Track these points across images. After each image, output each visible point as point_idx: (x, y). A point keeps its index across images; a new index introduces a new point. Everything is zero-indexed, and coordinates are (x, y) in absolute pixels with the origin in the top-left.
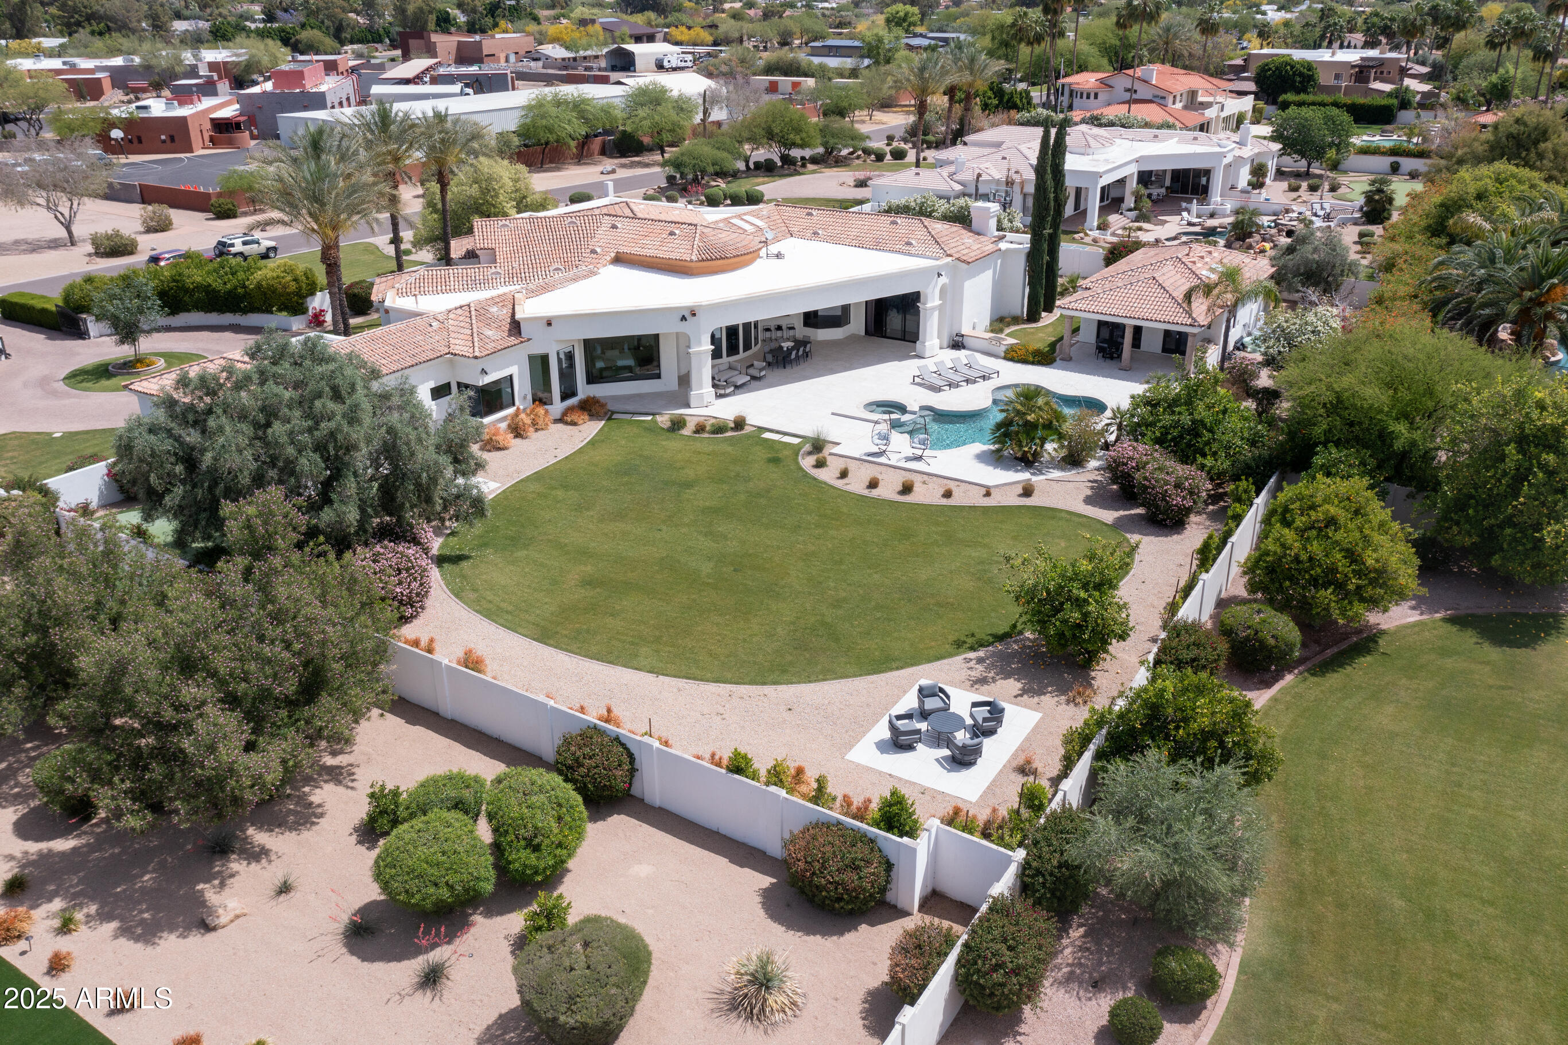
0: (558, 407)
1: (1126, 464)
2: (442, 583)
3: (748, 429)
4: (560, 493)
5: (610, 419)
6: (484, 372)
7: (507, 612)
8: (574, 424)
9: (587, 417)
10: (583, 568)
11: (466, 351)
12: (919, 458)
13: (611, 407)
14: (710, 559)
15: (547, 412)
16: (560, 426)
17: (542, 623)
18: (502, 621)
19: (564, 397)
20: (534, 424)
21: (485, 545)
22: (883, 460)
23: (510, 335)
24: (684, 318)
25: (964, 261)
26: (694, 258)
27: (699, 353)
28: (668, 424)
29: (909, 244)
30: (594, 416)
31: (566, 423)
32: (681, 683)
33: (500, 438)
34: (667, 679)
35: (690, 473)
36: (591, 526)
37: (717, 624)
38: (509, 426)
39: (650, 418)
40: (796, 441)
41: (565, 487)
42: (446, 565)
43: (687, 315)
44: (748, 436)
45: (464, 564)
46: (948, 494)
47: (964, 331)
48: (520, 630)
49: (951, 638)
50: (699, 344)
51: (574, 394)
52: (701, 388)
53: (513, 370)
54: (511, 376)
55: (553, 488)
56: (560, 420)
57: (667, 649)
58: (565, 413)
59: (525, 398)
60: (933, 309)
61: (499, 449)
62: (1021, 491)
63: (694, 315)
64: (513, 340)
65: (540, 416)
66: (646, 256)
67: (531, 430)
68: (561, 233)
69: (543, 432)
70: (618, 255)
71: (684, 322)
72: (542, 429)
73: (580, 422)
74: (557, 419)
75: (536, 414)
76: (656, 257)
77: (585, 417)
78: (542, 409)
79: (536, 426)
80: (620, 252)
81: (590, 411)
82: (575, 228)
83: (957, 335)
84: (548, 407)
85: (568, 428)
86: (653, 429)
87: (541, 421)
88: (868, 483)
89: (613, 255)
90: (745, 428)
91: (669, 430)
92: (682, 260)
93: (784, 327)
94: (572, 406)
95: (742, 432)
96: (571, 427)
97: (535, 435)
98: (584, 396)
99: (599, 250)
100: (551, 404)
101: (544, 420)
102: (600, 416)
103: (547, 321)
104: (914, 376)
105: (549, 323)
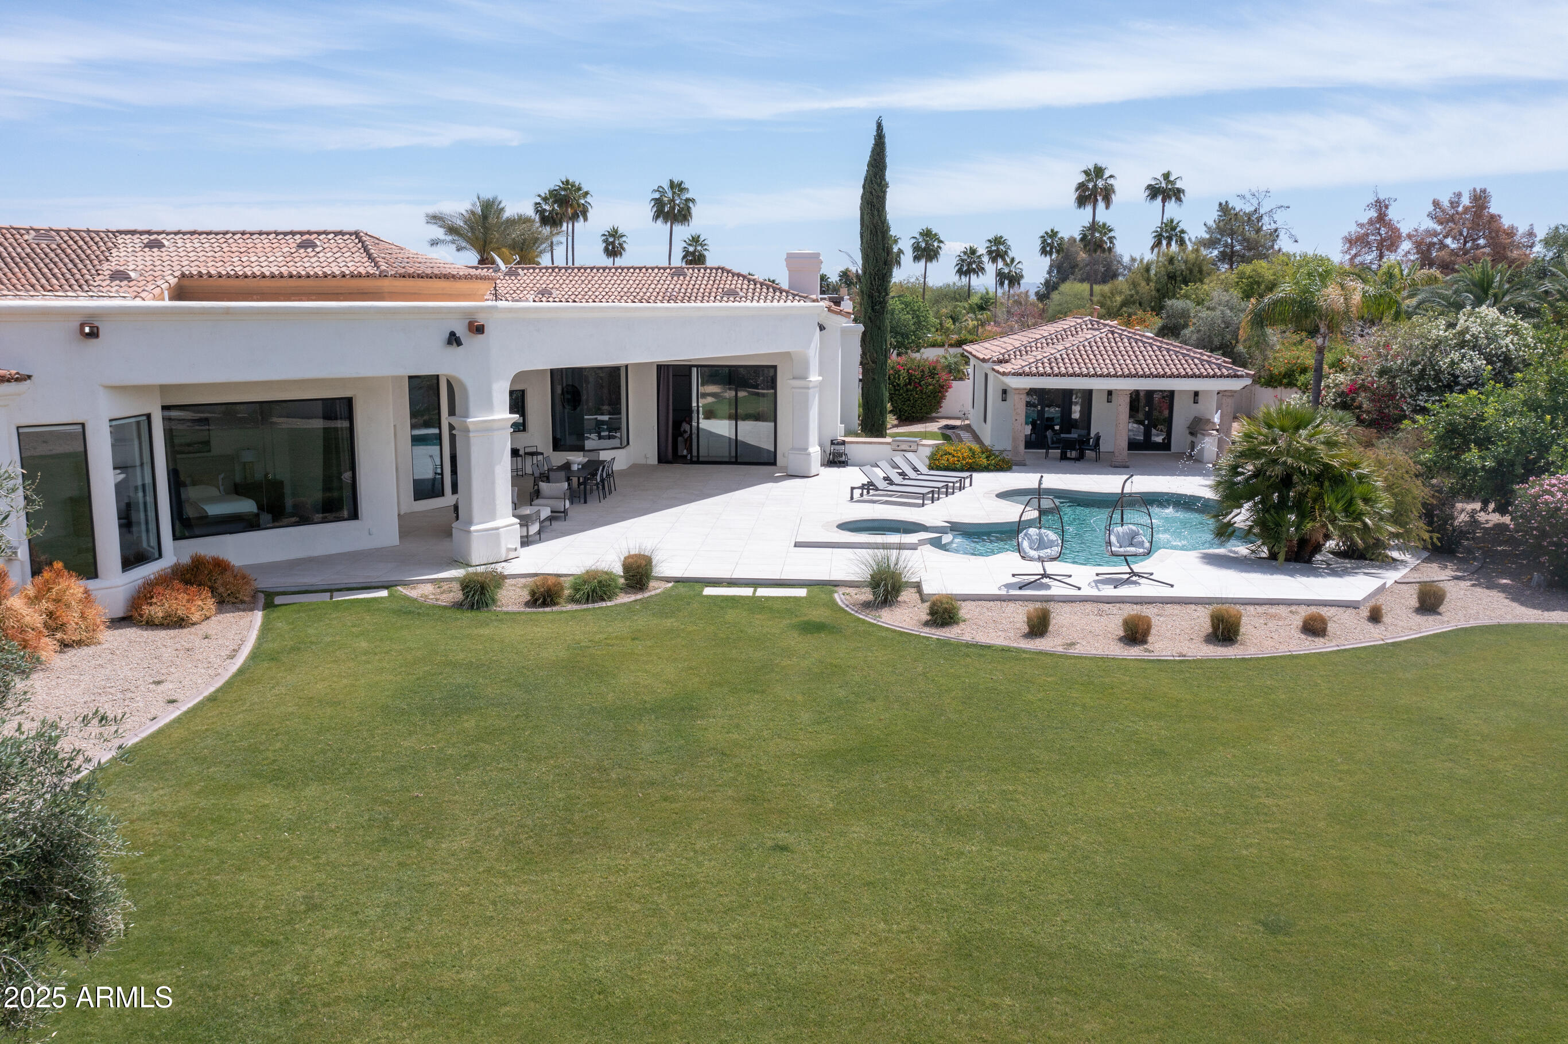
0: (115, 583)
3: (656, 588)
5: (272, 605)
8: (179, 623)
9: (210, 603)
15: (88, 598)
16: (131, 633)
19: (131, 559)
20: (54, 624)
24: (454, 340)
27: (488, 428)
29: (731, 293)
30: (228, 601)
31: (151, 624)
39: (384, 593)
43: (461, 331)
50: (489, 406)
51: (154, 554)
52: (493, 517)
56: (131, 619)
58: (144, 594)
59: (12, 556)
62: (1414, 604)
63: (480, 330)
65: (68, 606)
66: (264, 276)
67: (47, 647)
68: (19, 250)
69: (85, 651)
70: (186, 282)
71: (454, 351)
72: (80, 643)
73: (195, 617)
74: (120, 614)
75: (57, 601)
76: (291, 276)
77: (205, 603)
78: (74, 587)
79: (59, 635)
80: (192, 276)
81: (213, 590)
82: (54, 246)
83: (832, 443)
84: (91, 584)
85: (163, 633)
86: (415, 610)
87: (72, 618)
88: (1025, 629)
89: (173, 281)
90: (652, 584)
91: (458, 606)
92: (360, 275)
93: (521, 452)
94: (164, 581)
95: (647, 595)
96: (172, 633)
97: (59, 661)
98: (186, 560)
99: (133, 275)
100: (95, 576)
101: (83, 616)
102: (242, 602)
103: (82, 326)
104: (853, 489)
105: (87, 330)
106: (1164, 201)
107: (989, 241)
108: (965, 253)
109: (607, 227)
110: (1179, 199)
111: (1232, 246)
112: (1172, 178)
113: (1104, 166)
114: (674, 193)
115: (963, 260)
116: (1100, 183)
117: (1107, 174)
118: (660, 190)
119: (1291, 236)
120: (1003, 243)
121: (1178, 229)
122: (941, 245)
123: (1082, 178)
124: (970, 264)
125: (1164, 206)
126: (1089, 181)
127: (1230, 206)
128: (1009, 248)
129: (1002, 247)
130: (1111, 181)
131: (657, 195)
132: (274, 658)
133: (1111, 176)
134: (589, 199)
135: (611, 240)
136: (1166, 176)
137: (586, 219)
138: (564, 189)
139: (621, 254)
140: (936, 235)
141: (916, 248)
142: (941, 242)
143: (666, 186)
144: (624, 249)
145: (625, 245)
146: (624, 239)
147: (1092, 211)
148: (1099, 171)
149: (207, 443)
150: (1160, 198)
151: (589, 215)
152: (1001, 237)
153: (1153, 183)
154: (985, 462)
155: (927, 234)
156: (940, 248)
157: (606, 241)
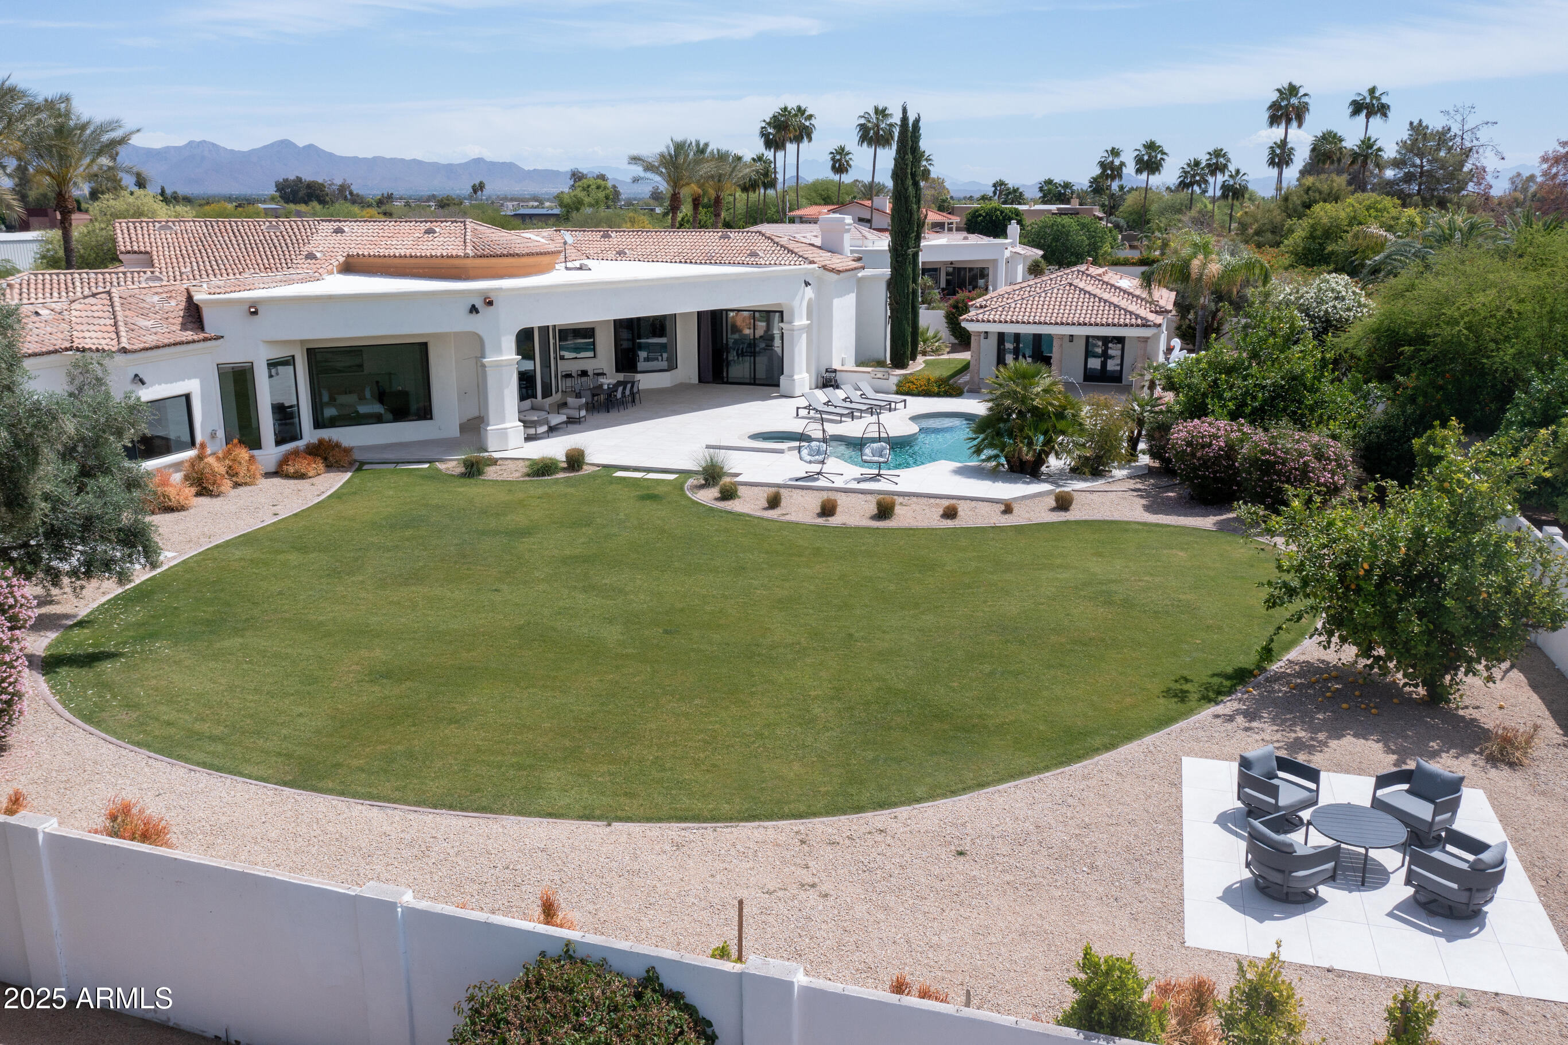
0: (270, 452)
1: (1210, 445)
2: (53, 700)
3: (587, 470)
4: (294, 558)
5: (359, 469)
6: (138, 380)
7: (213, 739)
8: (301, 476)
9: (321, 466)
10: (364, 653)
11: (107, 342)
12: (875, 478)
13: (357, 456)
14: (611, 621)
15: (253, 460)
16: (276, 481)
17: (300, 751)
18: (201, 756)
19: (282, 438)
20: (232, 473)
21: (153, 636)
22: (822, 483)
23: (184, 327)
24: (474, 309)
25: (832, 270)
26: (469, 251)
27: (499, 365)
28: (461, 469)
29: (754, 254)
30: (332, 466)
31: (287, 476)
32: (673, 830)
33: (172, 492)
34: (635, 828)
35: (518, 519)
36: (364, 595)
37: (686, 715)
38: (187, 478)
39: (426, 466)
40: (672, 477)
41: (303, 549)
42: (63, 671)
43: (479, 304)
44: (593, 476)
45: (107, 666)
46: (950, 513)
47: (836, 365)
48: (248, 769)
49: (1155, 686)
50: (499, 350)
51: (296, 437)
52: (503, 421)
53: (192, 386)
54: (187, 397)
55: (279, 552)
56: (277, 473)
57: (604, 768)
58: (284, 460)
59: (213, 435)
60: (802, 329)
61: (170, 510)
62: (1053, 504)
63: (490, 303)
64: (189, 335)
65: (240, 463)
66: (395, 256)
67: (227, 484)
68: (256, 238)
69: (248, 488)
70: (350, 260)
71: (474, 316)
72: (246, 484)
73: (310, 474)
74: (272, 469)
75: (234, 460)
76: (411, 256)
77: (318, 465)
78: (243, 454)
79: (234, 479)
80: (353, 256)
81: (325, 459)
82: (278, 234)
83: (827, 371)
84: (256, 452)
85: (292, 482)
86: (436, 476)
87: (242, 471)
88: (819, 510)
89: (342, 259)
90: (585, 467)
91: (463, 475)
92: (452, 256)
93: (590, 373)
94: (296, 453)
95: (580, 473)
96: (296, 481)
97: (234, 493)
98: (314, 440)
99: (318, 255)
100: (260, 448)
101: (248, 470)
102: (343, 467)
103: (250, 307)
104: (798, 408)
105: (253, 310)
106: (1368, 117)
107: (1209, 153)
108: (1189, 165)
109: (834, 146)
110: (1385, 115)
111: (1422, 166)
112: (1377, 94)
113: (1298, 85)
114: (877, 119)
115: (1186, 172)
116: (1294, 101)
117: (1301, 92)
118: (866, 116)
119: (1497, 153)
120: (1224, 155)
121: (1375, 147)
122: (1165, 157)
123: (1275, 96)
124: (1194, 176)
125: (1368, 122)
126: (1283, 99)
127: (1424, 124)
128: (1228, 160)
129: (1222, 160)
130: (1306, 99)
131: (863, 121)
132: (339, 497)
133: (1305, 95)
134: (813, 121)
135: (838, 157)
136: (1372, 91)
137: (810, 139)
138: (782, 116)
139: (847, 171)
140: (1159, 147)
141: (1139, 160)
142: (1165, 154)
143: (872, 113)
144: (850, 166)
145: (851, 162)
146: (850, 156)
147: (1284, 131)
148: (1293, 90)
149: (360, 366)
150: (1363, 114)
151: (813, 136)
152: (1221, 150)
153: (1358, 99)
154: (936, 389)
155: (1151, 146)
156: (1163, 159)
157: (833, 159)
